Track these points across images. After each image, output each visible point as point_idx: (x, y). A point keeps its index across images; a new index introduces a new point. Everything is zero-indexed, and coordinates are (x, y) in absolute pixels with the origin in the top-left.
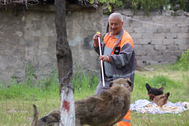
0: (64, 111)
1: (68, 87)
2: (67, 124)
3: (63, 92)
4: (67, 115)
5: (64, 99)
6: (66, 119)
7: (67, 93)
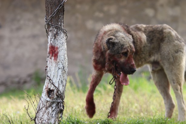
0: (51, 58)
1: (57, 28)
2: (54, 76)
3: (50, 34)
4: (54, 65)
5: (51, 44)
6: (53, 69)
7: (55, 36)
